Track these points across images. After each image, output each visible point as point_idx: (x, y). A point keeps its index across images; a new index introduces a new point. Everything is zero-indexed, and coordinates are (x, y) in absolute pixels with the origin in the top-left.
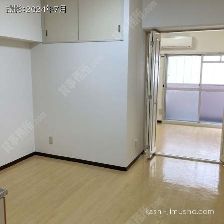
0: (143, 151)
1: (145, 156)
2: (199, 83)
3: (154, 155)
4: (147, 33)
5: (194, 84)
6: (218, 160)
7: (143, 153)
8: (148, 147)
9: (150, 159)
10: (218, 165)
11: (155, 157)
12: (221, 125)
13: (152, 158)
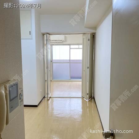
0: (45, 96)
1: (46, 99)
2: (69, 59)
3: (50, 98)
4: (43, 35)
5: (67, 60)
6: (81, 97)
7: (44, 97)
8: (48, 94)
9: (48, 100)
10: (81, 99)
11: (51, 99)
12: (81, 80)
13: (49, 99)
